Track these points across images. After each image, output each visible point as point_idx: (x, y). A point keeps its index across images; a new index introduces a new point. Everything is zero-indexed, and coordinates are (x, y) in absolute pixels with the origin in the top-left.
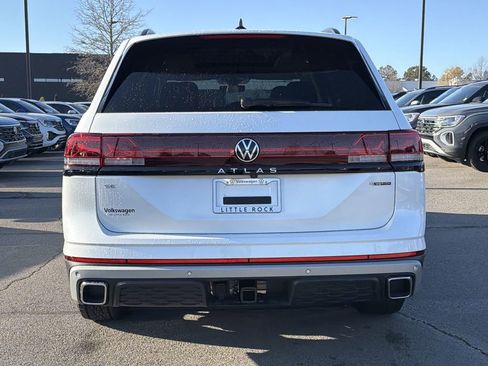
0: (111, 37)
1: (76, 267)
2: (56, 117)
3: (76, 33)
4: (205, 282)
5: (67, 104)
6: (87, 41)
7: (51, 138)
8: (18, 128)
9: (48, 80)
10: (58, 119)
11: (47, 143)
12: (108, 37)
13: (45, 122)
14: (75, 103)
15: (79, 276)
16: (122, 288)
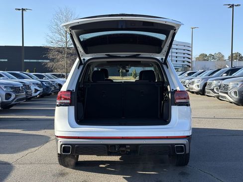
0: (66, 40)
1: (60, 140)
2: (38, 81)
3: (48, 38)
4: (107, 145)
5: (43, 74)
6: (54, 42)
7: (35, 92)
8: (22, 87)
9: (31, 61)
10: (40, 83)
11: (34, 95)
12: (65, 39)
13: (33, 84)
14: (46, 74)
15: (61, 143)
16: (77, 147)
